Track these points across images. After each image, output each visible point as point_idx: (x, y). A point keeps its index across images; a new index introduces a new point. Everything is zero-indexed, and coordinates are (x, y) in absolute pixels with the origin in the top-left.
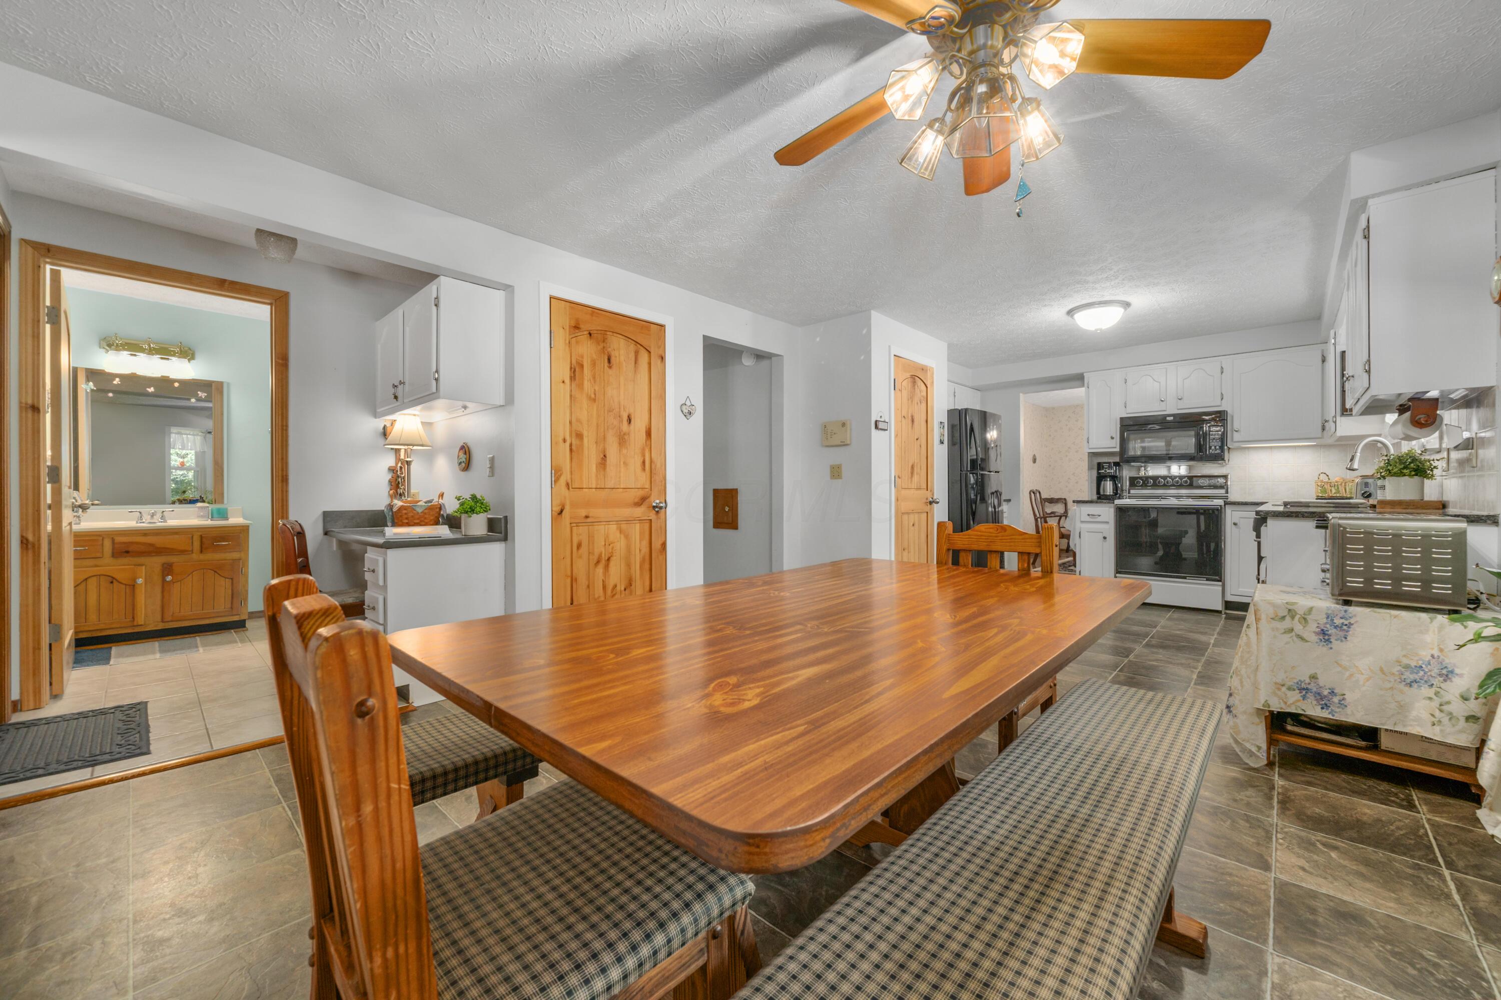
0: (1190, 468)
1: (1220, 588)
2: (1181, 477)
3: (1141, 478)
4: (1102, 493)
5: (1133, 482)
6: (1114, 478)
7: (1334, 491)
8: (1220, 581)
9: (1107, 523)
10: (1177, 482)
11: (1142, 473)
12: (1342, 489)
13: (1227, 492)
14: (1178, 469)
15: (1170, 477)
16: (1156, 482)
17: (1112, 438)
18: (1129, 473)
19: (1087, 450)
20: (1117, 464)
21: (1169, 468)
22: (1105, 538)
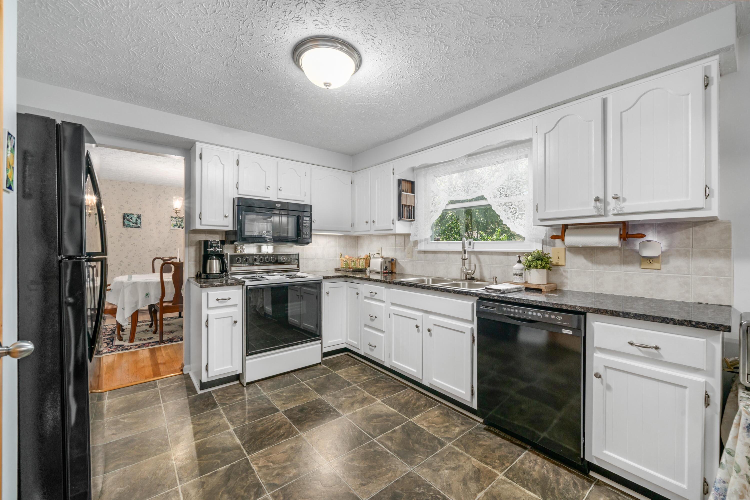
0: (274, 248)
1: (320, 345)
2: (270, 255)
3: (240, 256)
4: (208, 271)
5: (234, 260)
6: (220, 256)
7: (352, 264)
8: (320, 339)
9: (236, 305)
10: (267, 259)
11: (239, 252)
12: (357, 263)
13: (298, 267)
14: (267, 249)
15: (262, 255)
16: (252, 259)
17: (226, 217)
18: (228, 251)
19: (198, 226)
20: (223, 242)
21: (260, 248)
22: (235, 322)
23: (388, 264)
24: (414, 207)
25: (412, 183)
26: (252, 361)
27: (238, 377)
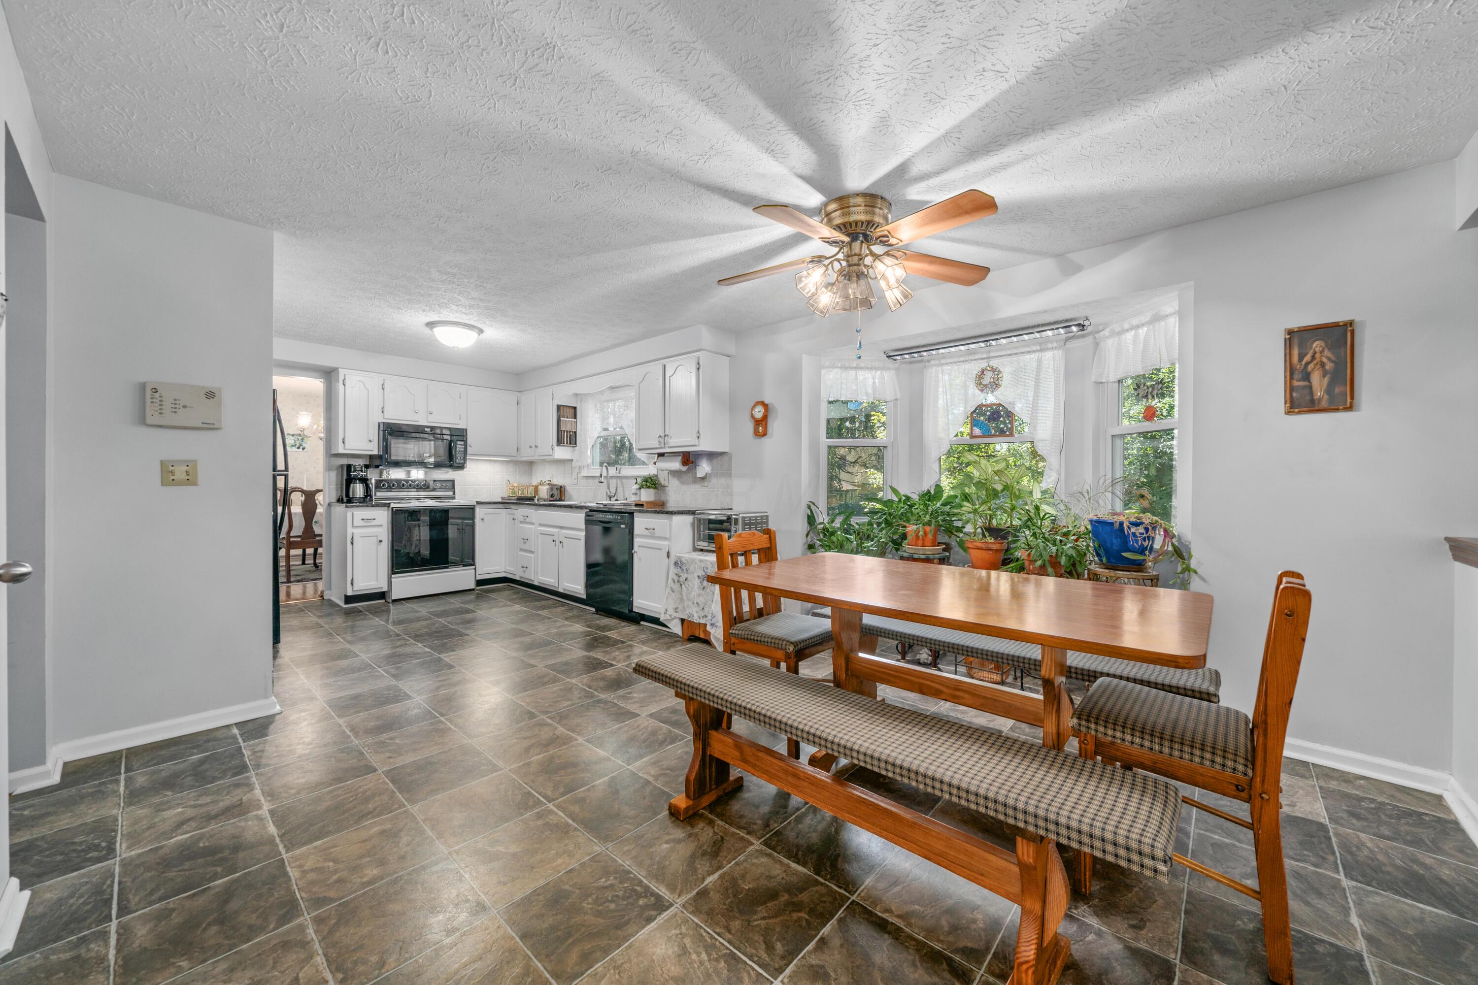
0: (426, 473)
1: (473, 572)
2: (421, 481)
3: (385, 481)
4: (351, 495)
5: (380, 485)
6: (364, 481)
7: (522, 492)
8: (472, 566)
9: (382, 526)
10: (417, 485)
11: (385, 477)
12: (525, 492)
13: (454, 494)
14: (417, 474)
15: (412, 481)
16: (400, 485)
17: (370, 442)
18: (373, 476)
19: (341, 450)
20: (367, 467)
21: (409, 473)
22: (381, 541)
23: (555, 492)
24: (575, 433)
25: (575, 408)
26: (397, 580)
27: (382, 595)
